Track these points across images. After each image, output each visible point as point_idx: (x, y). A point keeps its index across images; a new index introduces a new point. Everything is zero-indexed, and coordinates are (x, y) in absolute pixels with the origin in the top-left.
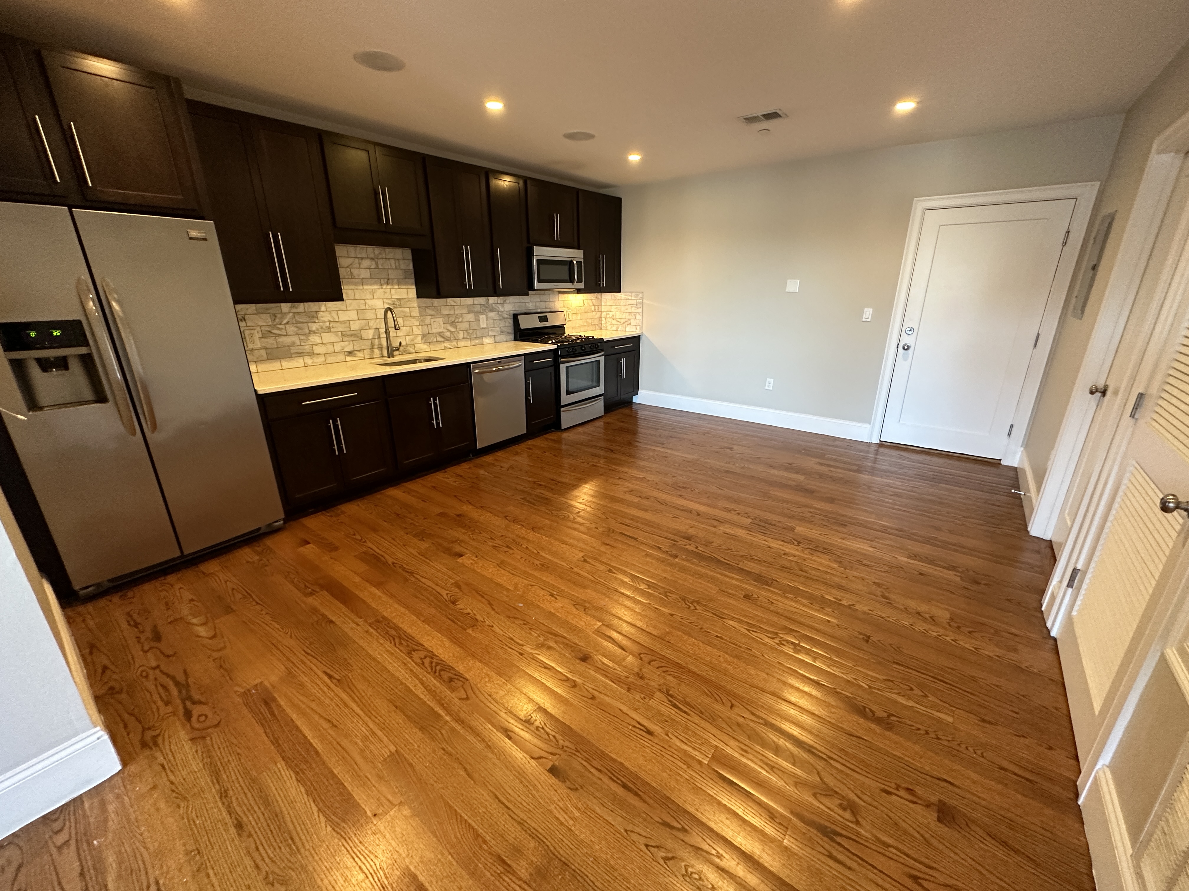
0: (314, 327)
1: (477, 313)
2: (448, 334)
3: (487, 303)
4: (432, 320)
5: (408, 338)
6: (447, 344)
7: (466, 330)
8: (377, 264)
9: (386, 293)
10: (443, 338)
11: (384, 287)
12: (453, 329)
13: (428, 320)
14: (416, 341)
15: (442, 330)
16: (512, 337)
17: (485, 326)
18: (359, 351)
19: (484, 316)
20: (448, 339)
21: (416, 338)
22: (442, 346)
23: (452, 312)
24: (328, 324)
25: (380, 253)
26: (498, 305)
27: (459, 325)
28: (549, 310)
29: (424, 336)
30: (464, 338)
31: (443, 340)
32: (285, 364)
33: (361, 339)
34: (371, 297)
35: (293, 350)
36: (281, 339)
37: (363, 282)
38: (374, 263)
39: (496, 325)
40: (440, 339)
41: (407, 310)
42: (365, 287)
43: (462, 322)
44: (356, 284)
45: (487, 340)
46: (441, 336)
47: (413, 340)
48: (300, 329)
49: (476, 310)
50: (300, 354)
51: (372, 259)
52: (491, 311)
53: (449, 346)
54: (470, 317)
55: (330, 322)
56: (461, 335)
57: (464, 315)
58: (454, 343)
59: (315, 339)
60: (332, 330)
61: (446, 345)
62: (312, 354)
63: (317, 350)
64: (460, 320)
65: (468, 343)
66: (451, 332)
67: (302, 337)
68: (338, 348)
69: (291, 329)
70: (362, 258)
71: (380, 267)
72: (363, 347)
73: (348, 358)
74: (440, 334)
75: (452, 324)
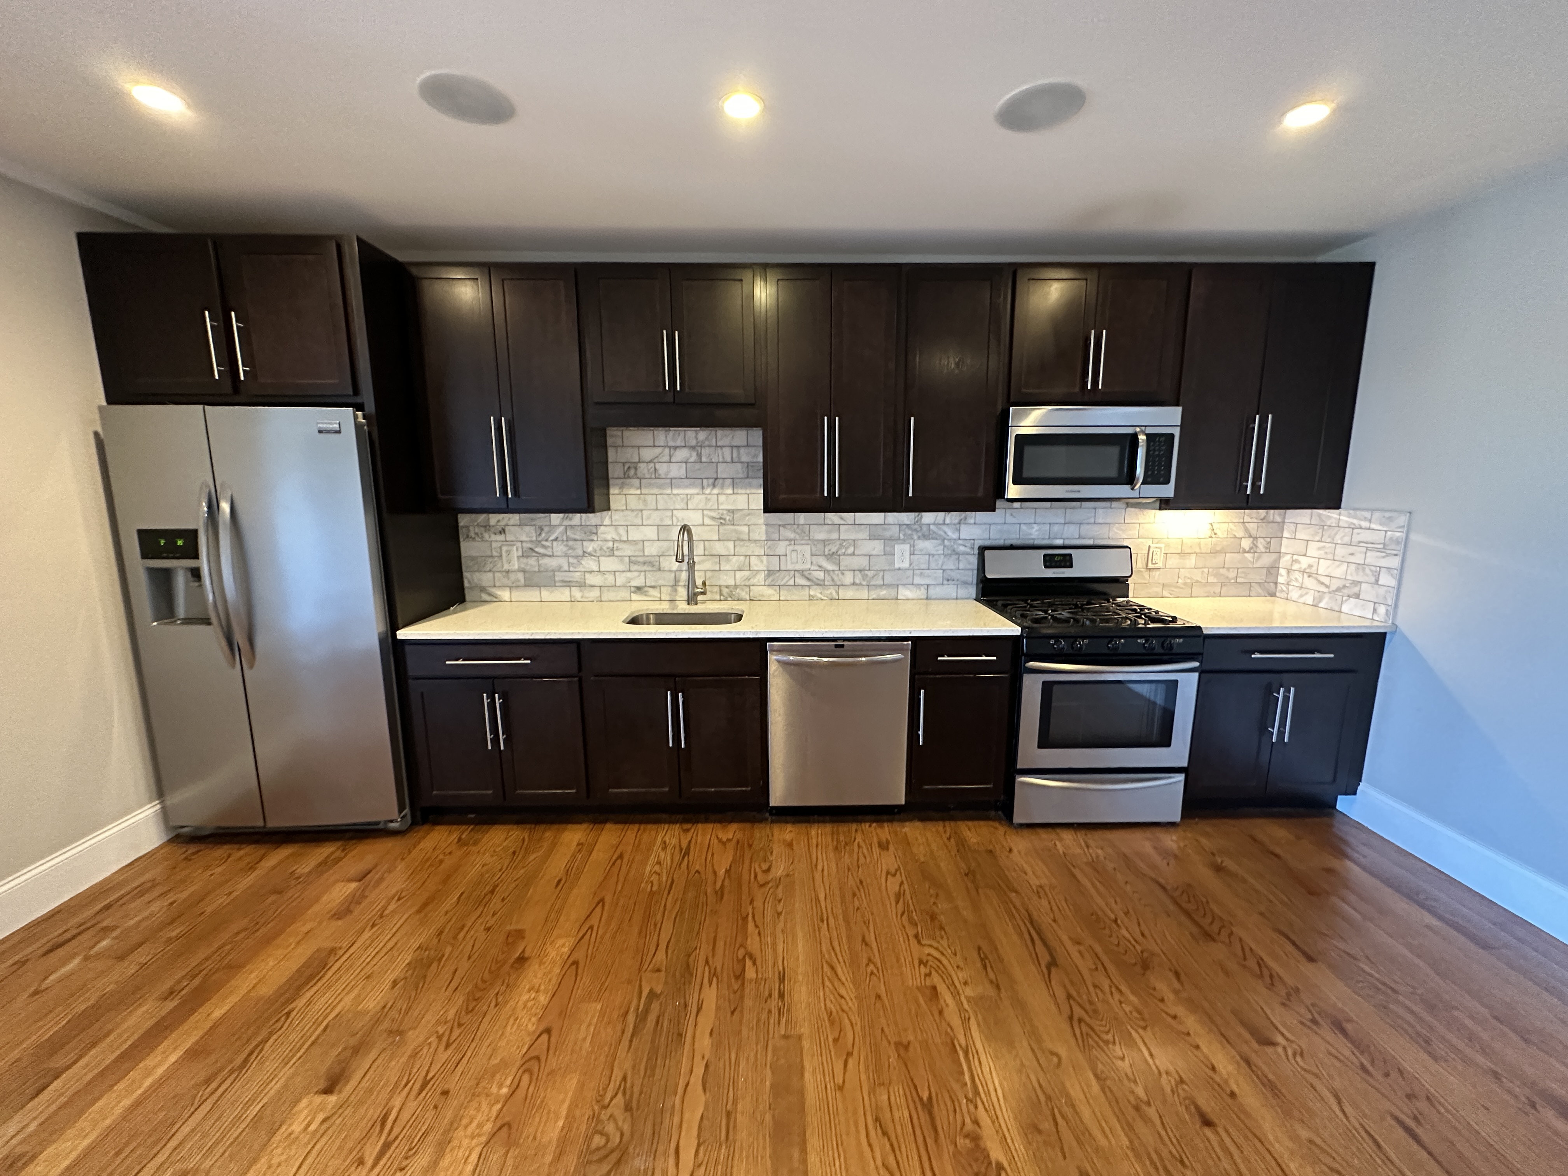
0: (590, 547)
1: (890, 541)
2: (820, 575)
3: (918, 522)
4: (791, 548)
5: (739, 575)
6: (815, 592)
7: (860, 571)
8: (700, 456)
9: (708, 500)
10: (809, 579)
11: (708, 491)
12: (830, 567)
13: (782, 547)
14: (752, 581)
15: (808, 566)
16: (972, 591)
17: (906, 565)
18: (653, 587)
19: (906, 547)
20: (820, 584)
21: (754, 576)
22: (805, 593)
23: (835, 536)
24: (610, 544)
25: (707, 439)
26: (945, 528)
27: (846, 561)
29: (770, 573)
30: (854, 584)
31: (808, 583)
32: (546, 594)
33: (660, 570)
34: (683, 506)
35: (559, 576)
36: (545, 561)
37: (672, 483)
38: (694, 454)
39: (933, 565)
40: (801, 581)
41: (746, 529)
42: (675, 491)
43: (853, 554)
44: (660, 487)
45: (904, 593)
46: (803, 575)
47: (748, 579)
48: (571, 548)
49: (888, 534)
50: (568, 584)
51: (693, 448)
52: (925, 537)
53: (820, 596)
54: (876, 547)
55: (614, 541)
56: (848, 578)
57: (860, 543)
58: (832, 591)
59: (590, 564)
60: (616, 553)
61: (812, 593)
62: (582, 585)
63: (591, 579)
64: (850, 550)
65: (864, 594)
66: (826, 571)
67: (571, 560)
68: (621, 580)
69: (559, 548)
70: (676, 448)
71: (704, 459)
72: (661, 582)
73: (635, 597)
74: (802, 573)
75: (830, 557)
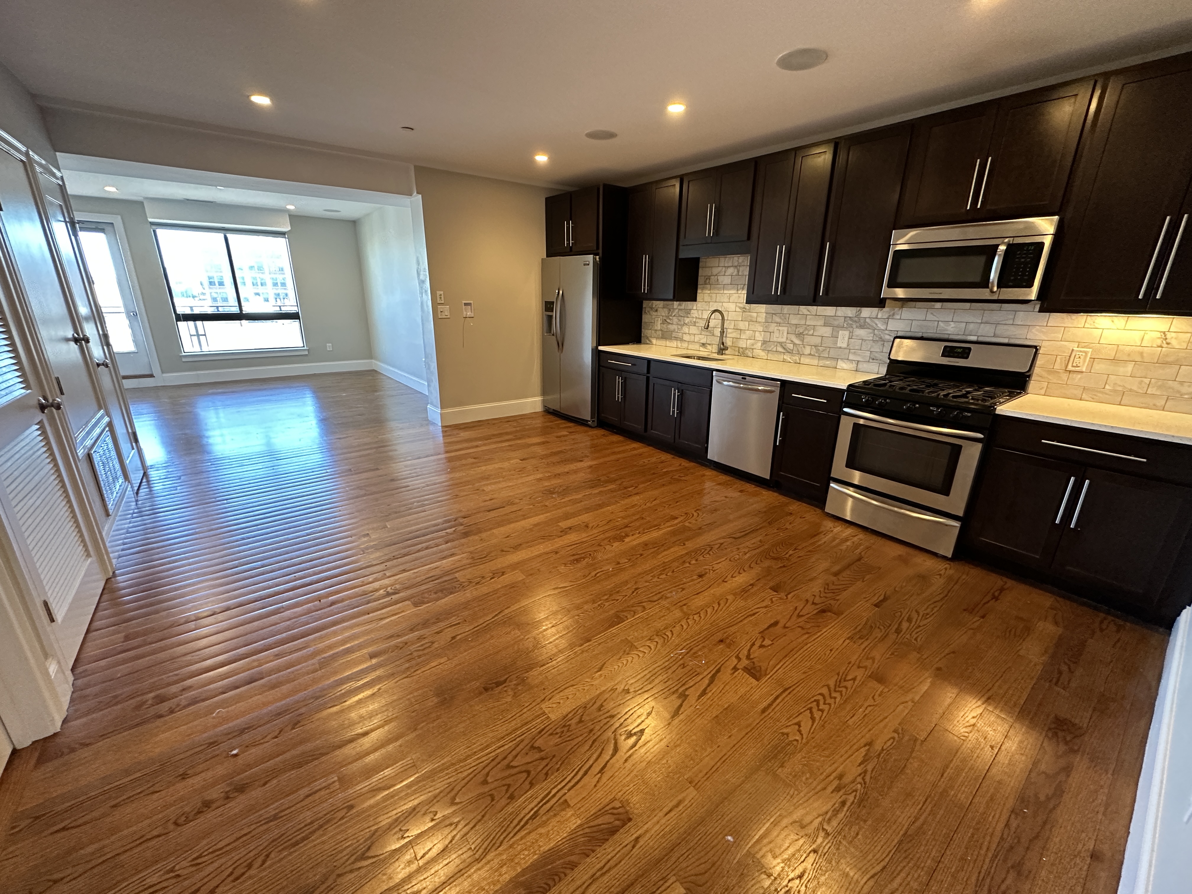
0: (687, 320)
1: (837, 328)
2: (791, 346)
3: (858, 316)
4: (776, 328)
5: (749, 342)
6: (787, 357)
7: (815, 346)
8: (738, 271)
9: (739, 297)
10: (784, 349)
11: (739, 292)
12: (797, 341)
13: (773, 327)
14: (755, 347)
15: (784, 340)
17: (844, 345)
18: (709, 344)
19: (847, 333)
20: (790, 352)
21: (756, 343)
22: (781, 357)
23: (803, 322)
24: (694, 320)
25: (743, 261)
26: (876, 321)
27: (807, 339)
28: (1006, 341)
29: (764, 342)
30: (810, 354)
31: (783, 351)
32: (668, 343)
33: (713, 335)
34: (727, 300)
35: (674, 334)
36: (670, 326)
37: (725, 287)
38: (736, 270)
39: (864, 347)
40: (780, 349)
41: (755, 315)
42: (725, 292)
43: (813, 335)
44: (719, 289)
45: (841, 364)
46: (782, 346)
47: (753, 345)
48: (680, 320)
49: (836, 323)
50: (676, 339)
51: (736, 267)
52: (861, 327)
53: (789, 360)
54: (827, 331)
55: (696, 318)
56: (807, 351)
57: (817, 328)
58: (797, 358)
59: (686, 329)
60: (697, 325)
61: (785, 357)
62: (682, 340)
63: (686, 337)
64: (811, 332)
65: (815, 362)
66: (794, 344)
67: (679, 327)
68: (697, 339)
69: (675, 320)
70: (728, 267)
71: (740, 274)
72: (713, 342)
73: (701, 349)
74: (781, 344)
75: (800, 335)
